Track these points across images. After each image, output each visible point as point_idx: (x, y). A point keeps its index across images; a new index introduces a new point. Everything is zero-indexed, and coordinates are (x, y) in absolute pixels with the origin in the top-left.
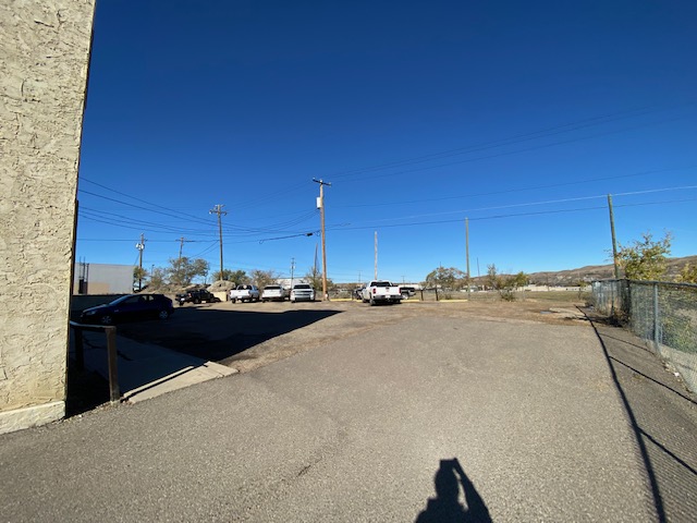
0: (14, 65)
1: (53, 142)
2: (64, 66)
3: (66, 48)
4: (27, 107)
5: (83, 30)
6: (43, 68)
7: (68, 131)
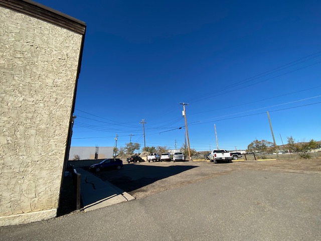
0: (51, 75)
1: (63, 100)
2: (69, 73)
3: (69, 66)
4: (54, 89)
5: (76, 59)
6: (61, 74)
7: (69, 95)
